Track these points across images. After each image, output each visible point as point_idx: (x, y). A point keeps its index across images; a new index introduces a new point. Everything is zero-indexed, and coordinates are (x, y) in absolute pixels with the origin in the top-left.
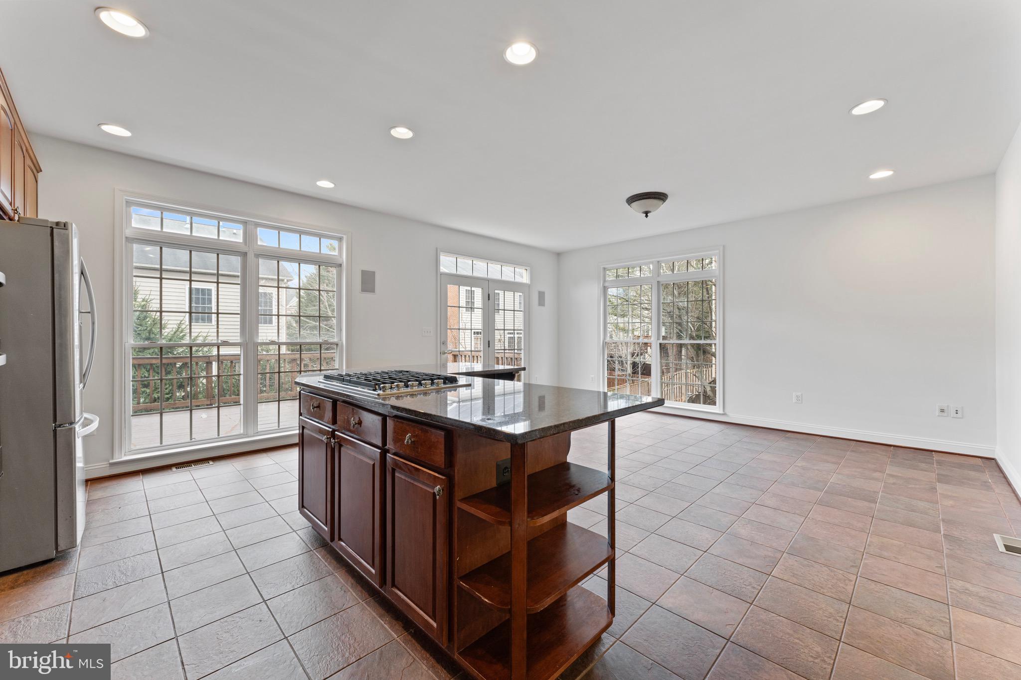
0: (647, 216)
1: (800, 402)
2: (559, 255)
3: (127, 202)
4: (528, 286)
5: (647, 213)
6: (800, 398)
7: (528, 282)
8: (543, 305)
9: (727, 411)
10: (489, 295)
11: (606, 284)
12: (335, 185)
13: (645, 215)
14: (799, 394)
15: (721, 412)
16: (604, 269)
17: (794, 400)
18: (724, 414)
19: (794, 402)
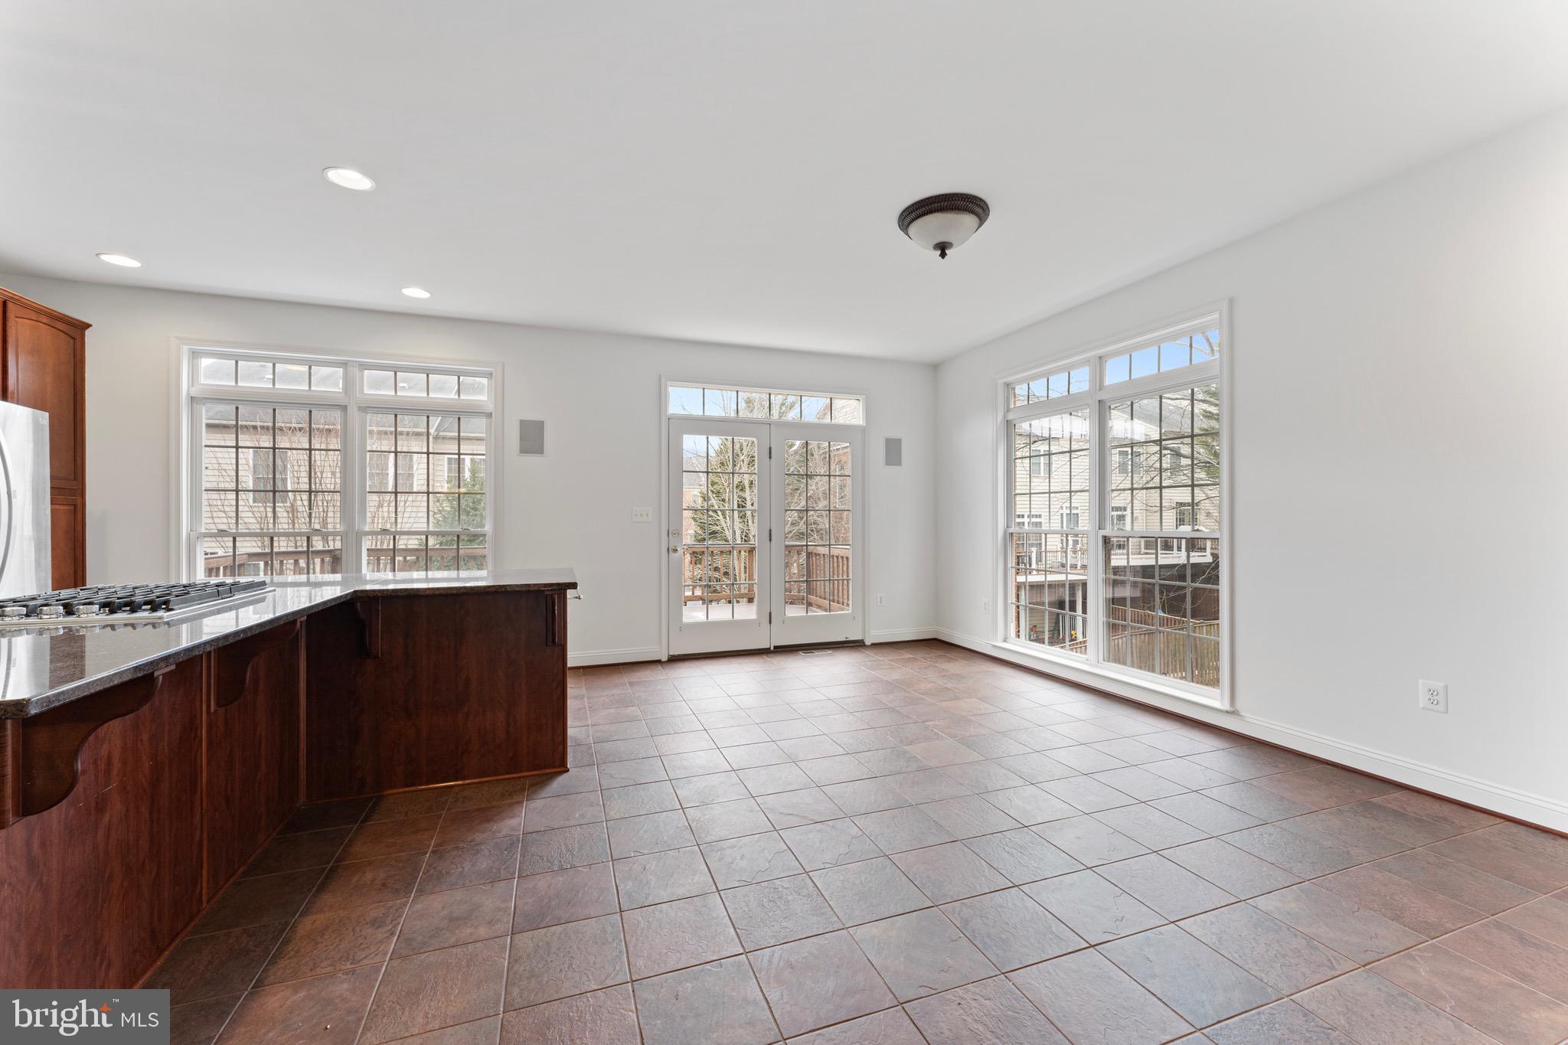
0: (943, 255)
1: (1441, 707)
2: (935, 368)
3: (193, 352)
4: (862, 430)
5: (943, 248)
6: (1441, 698)
7: (861, 423)
8: (899, 463)
9: (1240, 705)
10: (770, 449)
11: (1011, 417)
12: (431, 294)
13: (939, 252)
14: (1438, 685)
15: (1227, 707)
16: (1008, 385)
17: (1423, 700)
18: (1233, 713)
19: (1421, 706)
